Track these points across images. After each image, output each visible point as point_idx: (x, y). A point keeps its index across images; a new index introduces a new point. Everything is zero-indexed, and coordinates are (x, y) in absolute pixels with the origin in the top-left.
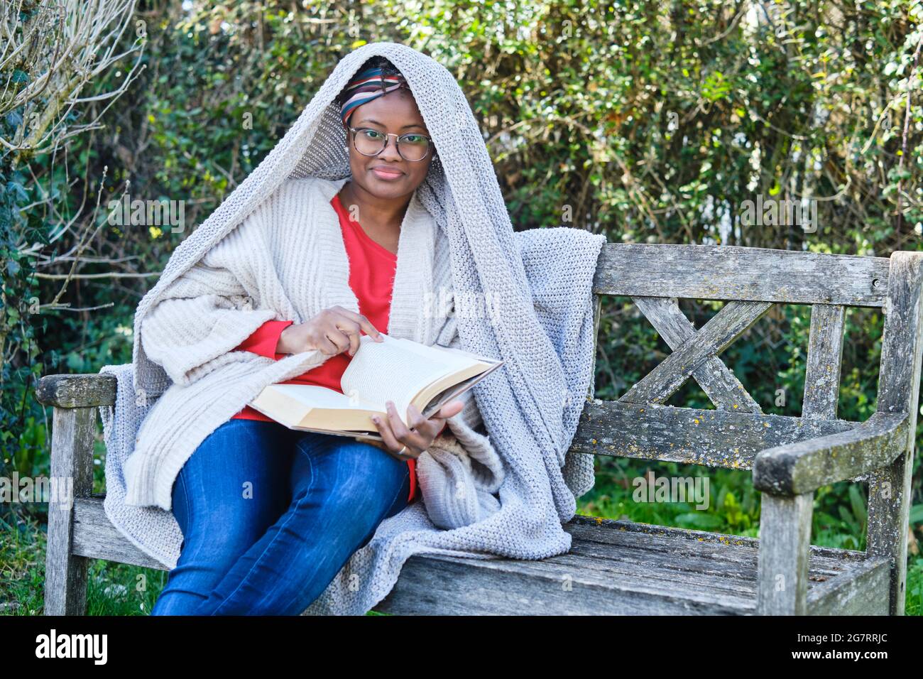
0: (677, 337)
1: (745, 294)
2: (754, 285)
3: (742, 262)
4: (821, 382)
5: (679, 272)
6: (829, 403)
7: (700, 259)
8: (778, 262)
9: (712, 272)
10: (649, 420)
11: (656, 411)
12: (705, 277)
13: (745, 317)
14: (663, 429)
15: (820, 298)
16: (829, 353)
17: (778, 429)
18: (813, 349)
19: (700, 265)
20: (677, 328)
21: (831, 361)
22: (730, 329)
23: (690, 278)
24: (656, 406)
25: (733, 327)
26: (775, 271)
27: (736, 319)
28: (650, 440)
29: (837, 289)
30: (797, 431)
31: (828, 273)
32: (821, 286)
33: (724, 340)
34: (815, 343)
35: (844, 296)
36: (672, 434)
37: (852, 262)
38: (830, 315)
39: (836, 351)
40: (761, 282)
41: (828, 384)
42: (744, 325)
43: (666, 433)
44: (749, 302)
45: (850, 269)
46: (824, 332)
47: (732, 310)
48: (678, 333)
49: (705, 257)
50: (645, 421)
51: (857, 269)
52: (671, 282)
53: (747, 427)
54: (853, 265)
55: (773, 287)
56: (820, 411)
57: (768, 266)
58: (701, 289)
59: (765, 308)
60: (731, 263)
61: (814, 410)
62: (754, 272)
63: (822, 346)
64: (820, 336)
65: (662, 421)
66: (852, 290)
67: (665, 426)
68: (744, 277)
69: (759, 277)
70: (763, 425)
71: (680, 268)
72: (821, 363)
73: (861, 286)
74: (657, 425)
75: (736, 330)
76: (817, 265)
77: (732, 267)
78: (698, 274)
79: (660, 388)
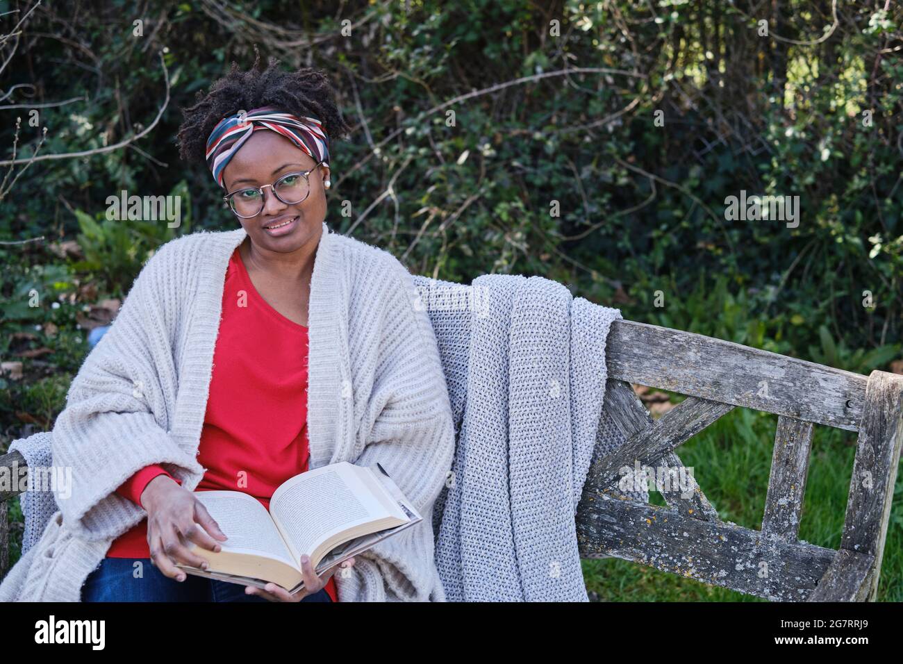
0: (630, 426)
1: (705, 392)
2: (716, 383)
3: (705, 355)
4: (783, 501)
5: (635, 355)
6: (790, 525)
7: (659, 344)
8: (744, 363)
9: (671, 361)
10: (599, 512)
11: (606, 503)
12: (663, 365)
13: (705, 415)
14: (613, 524)
15: (788, 410)
16: (793, 472)
17: (735, 544)
18: (777, 464)
19: (658, 352)
20: (632, 416)
21: (796, 480)
22: (688, 427)
23: (647, 364)
24: (606, 498)
25: (692, 424)
26: (740, 372)
27: (696, 416)
28: (599, 532)
29: (806, 404)
30: (754, 551)
31: (798, 384)
32: (789, 397)
33: (682, 438)
34: (779, 458)
35: (813, 414)
36: (622, 530)
37: (825, 376)
38: (797, 430)
39: (801, 470)
40: (724, 382)
41: (791, 505)
42: (703, 424)
43: (616, 528)
44: (709, 402)
45: (822, 384)
46: (790, 448)
47: (691, 406)
48: (632, 421)
49: (664, 343)
50: (594, 512)
51: (830, 385)
52: (626, 364)
53: (703, 537)
54: (825, 380)
55: (737, 390)
56: (780, 533)
57: (732, 365)
58: (659, 379)
59: (726, 410)
60: (692, 355)
61: (775, 530)
62: (718, 370)
63: (787, 462)
64: (786, 452)
65: (612, 515)
66: (824, 407)
67: (615, 521)
68: (705, 373)
69: (723, 375)
70: (719, 538)
71: (636, 351)
72: (784, 481)
73: (833, 405)
74: (608, 517)
75: (694, 429)
76: (787, 373)
77: (693, 359)
78: (656, 361)
79: (611, 478)
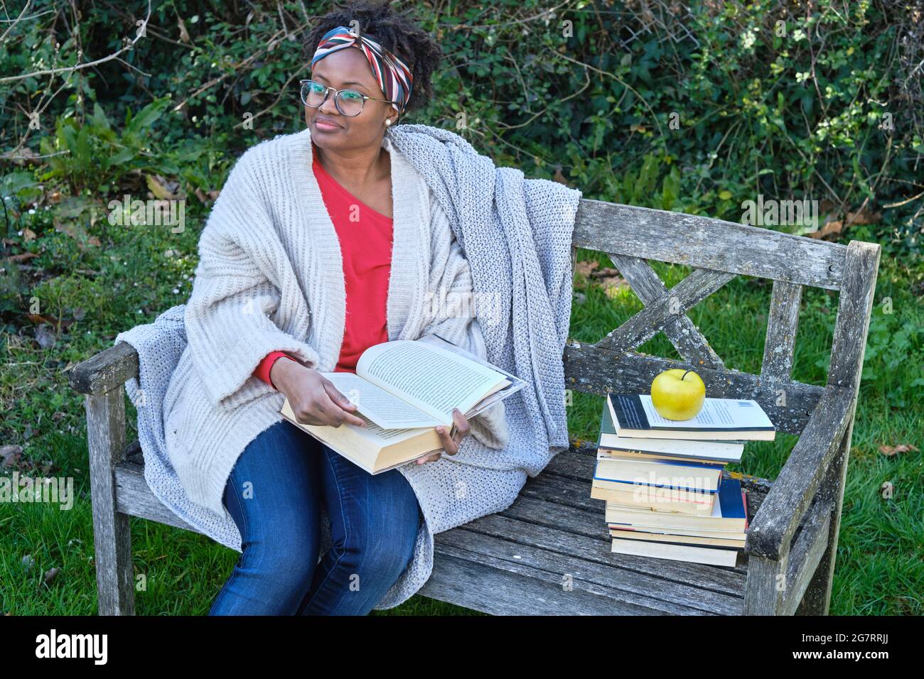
0: (649, 295)
1: (713, 264)
2: (721, 257)
3: (711, 234)
4: (779, 350)
5: (652, 236)
6: (785, 368)
7: (672, 226)
8: (744, 239)
9: (683, 240)
10: (623, 367)
11: (630, 359)
12: (676, 244)
13: (712, 283)
14: (636, 376)
15: (781, 276)
16: (786, 325)
17: (739, 387)
18: (773, 320)
19: (672, 232)
20: (650, 287)
21: (789, 332)
22: (698, 293)
23: (662, 243)
24: (629, 355)
25: (701, 291)
26: (741, 247)
27: (704, 284)
28: (624, 384)
29: (796, 270)
30: (756, 391)
31: (790, 254)
32: (783, 265)
33: (692, 302)
34: (775, 314)
35: (802, 278)
36: (644, 381)
37: (811, 247)
38: (789, 291)
39: (793, 323)
40: (728, 255)
41: (785, 352)
42: (711, 291)
43: (639, 379)
44: (716, 272)
45: (809, 253)
46: (783, 306)
47: (700, 276)
48: (650, 291)
49: (677, 225)
50: (620, 367)
51: (816, 254)
52: (644, 244)
53: (712, 382)
54: (812, 250)
55: (739, 261)
56: (776, 375)
57: (734, 241)
58: (672, 255)
59: (730, 278)
60: (700, 234)
61: (772, 373)
62: (721, 245)
63: (781, 318)
64: (780, 310)
65: (635, 369)
66: (811, 272)
67: (637, 373)
68: (712, 248)
69: (727, 250)
70: (726, 382)
71: (652, 232)
72: (779, 333)
73: (819, 270)
74: (631, 372)
75: (703, 295)
76: (780, 246)
77: (701, 238)
78: (669, 240)
79: (634, 339)
